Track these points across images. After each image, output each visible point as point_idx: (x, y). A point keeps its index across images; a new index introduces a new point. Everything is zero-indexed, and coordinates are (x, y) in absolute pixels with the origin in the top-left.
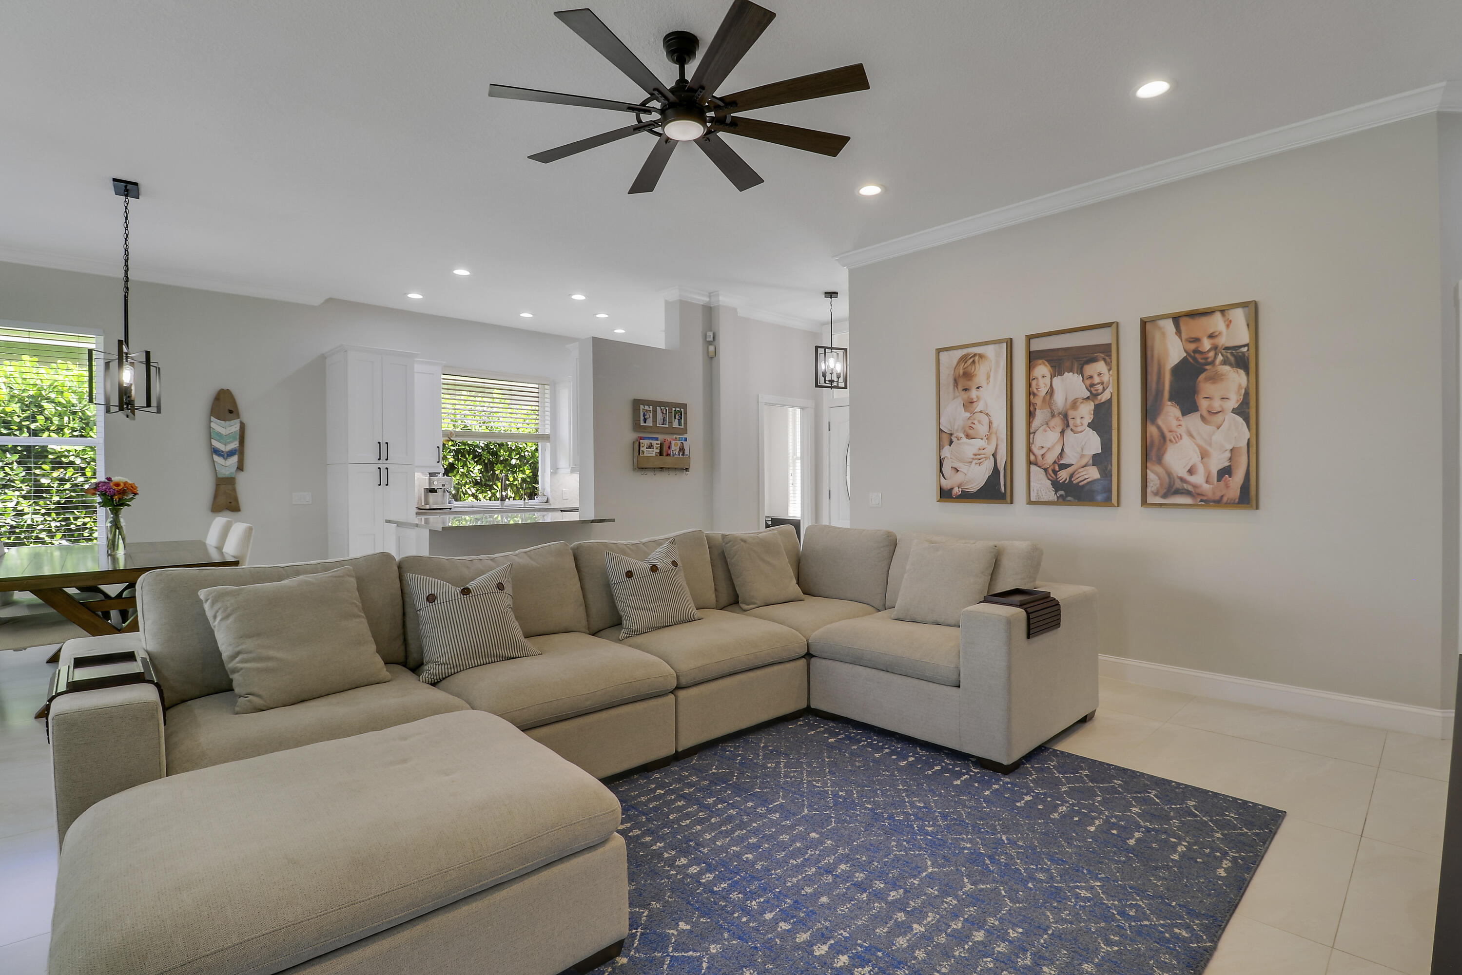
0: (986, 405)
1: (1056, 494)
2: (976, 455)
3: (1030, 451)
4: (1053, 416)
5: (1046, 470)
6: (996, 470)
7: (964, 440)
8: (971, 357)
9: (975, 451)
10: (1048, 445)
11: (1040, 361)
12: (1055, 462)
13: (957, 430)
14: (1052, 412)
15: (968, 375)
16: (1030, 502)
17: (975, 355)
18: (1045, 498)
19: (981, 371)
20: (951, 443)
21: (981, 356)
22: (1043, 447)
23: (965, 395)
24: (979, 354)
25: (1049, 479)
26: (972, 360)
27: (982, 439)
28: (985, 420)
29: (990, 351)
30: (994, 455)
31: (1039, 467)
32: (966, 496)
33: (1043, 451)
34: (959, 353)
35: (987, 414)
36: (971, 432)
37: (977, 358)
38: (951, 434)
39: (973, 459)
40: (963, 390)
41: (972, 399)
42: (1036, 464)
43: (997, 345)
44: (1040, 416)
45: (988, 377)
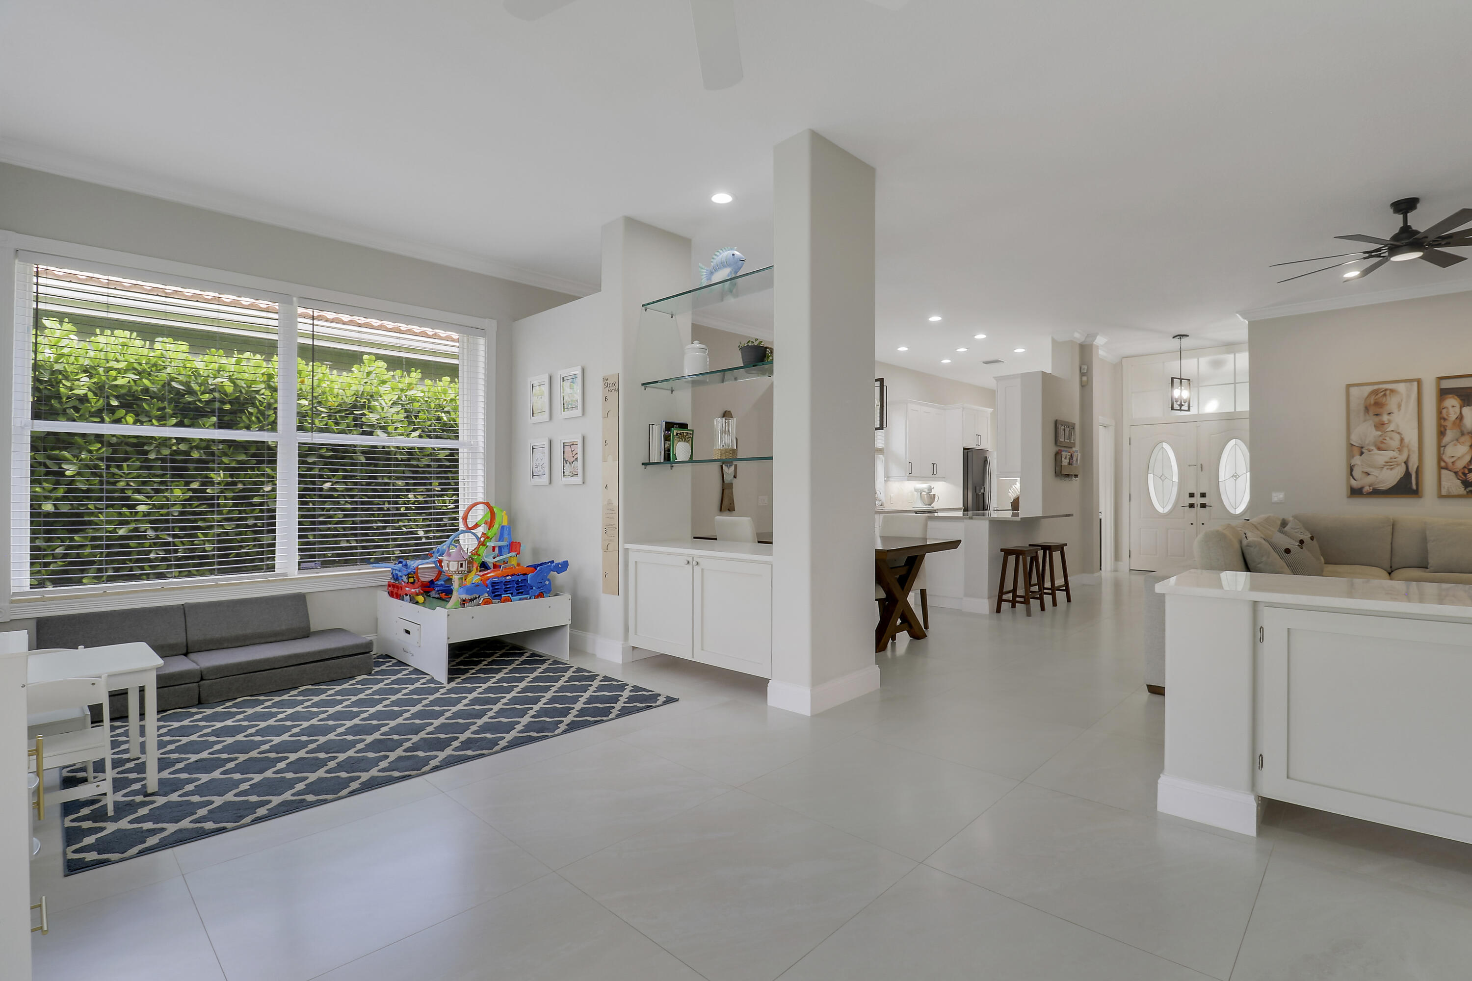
0: (1398, 426)
1: (1465, 489)
2: (1387, 463)
3: (1440, 459)
4: (1463, 434)
5: (1456, 473)
6: (1407, 474)
7: (1376, 451)
8: (1382, 391)
9: (1387, 459)
10: (1458, 455)
11: (1450, 396)
12: (1465, 467)
13: (1368, 445)
14: (1461, 432)
15: (1378, 404)
16: (1441, 496)
17: (1386, 390)
18: (1456, 493)
19: (1392, 403)
20: (1362, 453)
21: (1392, 391)
22: (1453, 457)
23: (1377, 419)
24: (1390, 389)
25: (1459, 479)
26: (1382, 393)
27: (1394, 451)
28: (1397, 437)
29: (1401, 388)
30: (1406, 463)
31: (1450, 471)
32: (1376, 493)
33: (1453, 460)
34: (1369, 389)
35: (1399, 433)
36: (1382, 446)
37: (1388, 392)
38: (1362, 448)
39: (1385, 465)
40: (1374, 415)
41: (1384, 422)
42: (1446, 468)
43: (1408, 384)
44: (1450, 435)
45: (1399, 406)
